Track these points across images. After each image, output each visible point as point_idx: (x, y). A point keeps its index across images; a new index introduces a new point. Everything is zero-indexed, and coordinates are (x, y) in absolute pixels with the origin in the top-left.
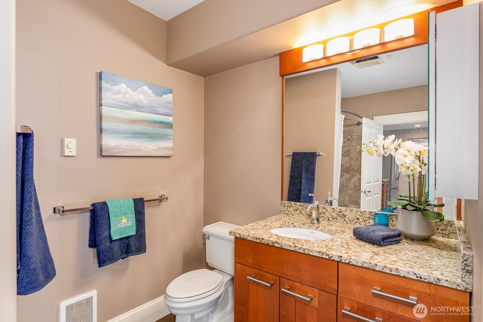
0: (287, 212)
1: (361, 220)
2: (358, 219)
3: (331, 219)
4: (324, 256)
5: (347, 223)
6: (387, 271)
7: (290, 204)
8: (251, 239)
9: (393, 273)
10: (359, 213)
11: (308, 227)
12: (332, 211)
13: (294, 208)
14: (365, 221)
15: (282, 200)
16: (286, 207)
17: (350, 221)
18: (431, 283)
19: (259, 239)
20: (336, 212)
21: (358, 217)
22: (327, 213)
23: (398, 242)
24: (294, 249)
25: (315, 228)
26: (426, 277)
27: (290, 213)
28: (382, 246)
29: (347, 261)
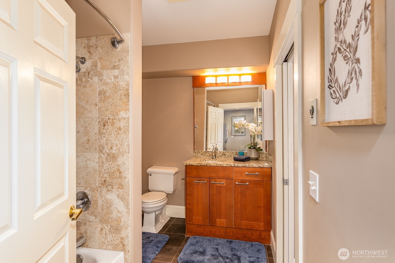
0: (197, 156)
1: (232, 156)
2: (231, 155)
3: (219, 157)
4: (229, 166)
5: (226, 158)
6: (250, 166)
7: (199, 152)
8: (195, 165)
9: (251, 166)
10: (232, 153)
11: (212, 160)
12: (220, 153)
13: (201, 154)
14: (234, 156)
15: (194, 150)
16: (197, 153)
17: (228, 157)
18: (262, 167)
19: (200, 164)
20: (221, 153)
21: (231, 154)
22: (217, 154)
23: (249, 160)
24: (216, 165)
25: (215, 161)
26: (261, 166)
27: (199, 156)
28: (245, 161)
29: (237, 166)
